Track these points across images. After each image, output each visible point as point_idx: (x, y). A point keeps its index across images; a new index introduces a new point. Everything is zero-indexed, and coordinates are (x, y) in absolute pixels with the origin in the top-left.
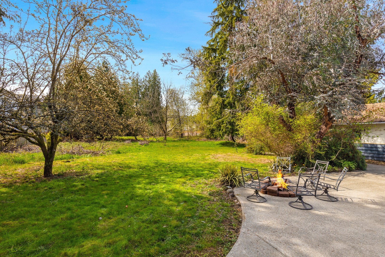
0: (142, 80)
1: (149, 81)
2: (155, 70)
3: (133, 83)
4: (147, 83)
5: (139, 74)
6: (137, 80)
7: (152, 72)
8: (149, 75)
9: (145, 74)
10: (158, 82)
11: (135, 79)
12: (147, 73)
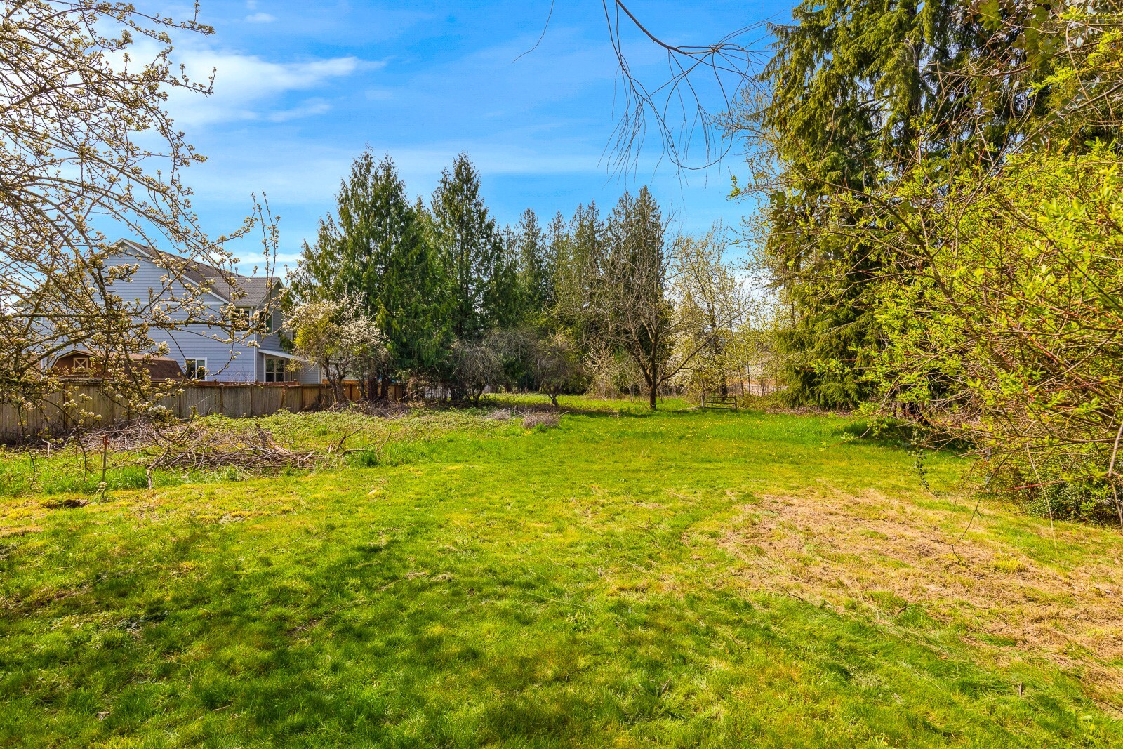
0: (607, 224)
1: (627, 226)
2: (646, 188)
3: (579, 235)
4: (621, 232)
5: (596, 207)
6: (592, 224)
7: (636, 195)
8: (625, 207)
9: (615, 204)
10: (656, 225)
11: (586, 223)
12: (621, 201)
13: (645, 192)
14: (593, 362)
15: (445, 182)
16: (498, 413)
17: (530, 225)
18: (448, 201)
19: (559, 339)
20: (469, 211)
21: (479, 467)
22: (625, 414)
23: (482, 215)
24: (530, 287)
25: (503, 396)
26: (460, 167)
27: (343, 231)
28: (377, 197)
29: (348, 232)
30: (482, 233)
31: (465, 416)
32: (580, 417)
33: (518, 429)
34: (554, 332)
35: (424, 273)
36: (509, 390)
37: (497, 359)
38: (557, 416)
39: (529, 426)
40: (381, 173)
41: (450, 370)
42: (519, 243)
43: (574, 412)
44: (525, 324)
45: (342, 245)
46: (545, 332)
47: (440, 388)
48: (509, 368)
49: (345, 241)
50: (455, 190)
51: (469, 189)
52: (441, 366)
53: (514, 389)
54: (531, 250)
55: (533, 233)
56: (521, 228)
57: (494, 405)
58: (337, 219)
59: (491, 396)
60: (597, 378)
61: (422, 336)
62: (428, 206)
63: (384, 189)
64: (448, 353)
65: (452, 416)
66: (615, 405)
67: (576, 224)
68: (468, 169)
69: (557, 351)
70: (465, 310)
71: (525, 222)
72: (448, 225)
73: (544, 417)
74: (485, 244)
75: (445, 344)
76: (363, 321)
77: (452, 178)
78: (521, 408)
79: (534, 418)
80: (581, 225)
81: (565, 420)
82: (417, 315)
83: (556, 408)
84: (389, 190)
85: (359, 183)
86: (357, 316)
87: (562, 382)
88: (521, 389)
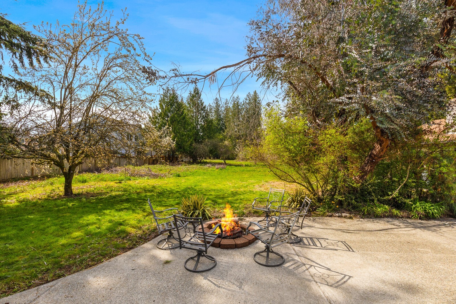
0: (243, 103)
1: (250, 104)
2: (256, 91)
3: (233, 107)
4: (248, 106)
5: (239, 97)
6: (238, 103)
7: (252, 93)
8: (249, 97)
9: (245, 96)
10: (259, 103)
11: (235, 103)
12: (247, 95)
13: (255, 93)
14: (238, 149)
15: (190, 94)
16: (208, 165)
17: (217, 103)
18: (191, 100)
19: (226, 142)
20: (198, 103)
21: (205, 177)
22: (246, 166)
23: (202, 104)
24: (217, 124)
25: (208, 161)
26: (195, 89)
27: (160, 110)
28: (171, 100)
29: (162, 111)
30: (202, 109)
31: (199, 166)
32: (233, 167)
33: (214, 169)
34: (225, 140)
35: (185, 123)
36: (210, 158)
37: (207, 149)
38: (225, 166)
39: (217, 168)
40: (171, 92)
41: (193, 152)
42: (213, 109)
43: (230, 165)
44: (216, 138)
45: (160, 115)
46: (222, 140)
47: (189, 158)
48: (211, 152)
49: (161, 113)
50: (193, 96)
51: (198, 96)
52: (190, 151)
53: (212, 158)
54: (217, 111)
55: (218, 106)
56: (214, 104)
57: (206, 163)
58: (159, 107)
59: (205, 160)
60: (239, 154)
61: (185, 142)
62: (185, 101)
63: (173, 97)
64: (192, 147)
65: (194, 166)
66: (244, 163)
67: (232, 103)
68: (198, 90)
69: (226, 146)
70: (197, 134)
71: (215, 102)
72: (191, 107)
73: (222, 166)
74: (203, 113)
75: (191, 145)
76: (168, 138)
77: (192, 93)
78: (214, 164)
79: (219, 166)
80: (234, 103)
81: (228, 167)
82: (183, 136)
83: (226, 164)
84: (174, 97)
85: (165, 95)
86: (166, 136)
87: (227, 156)
88: (214, 159)
